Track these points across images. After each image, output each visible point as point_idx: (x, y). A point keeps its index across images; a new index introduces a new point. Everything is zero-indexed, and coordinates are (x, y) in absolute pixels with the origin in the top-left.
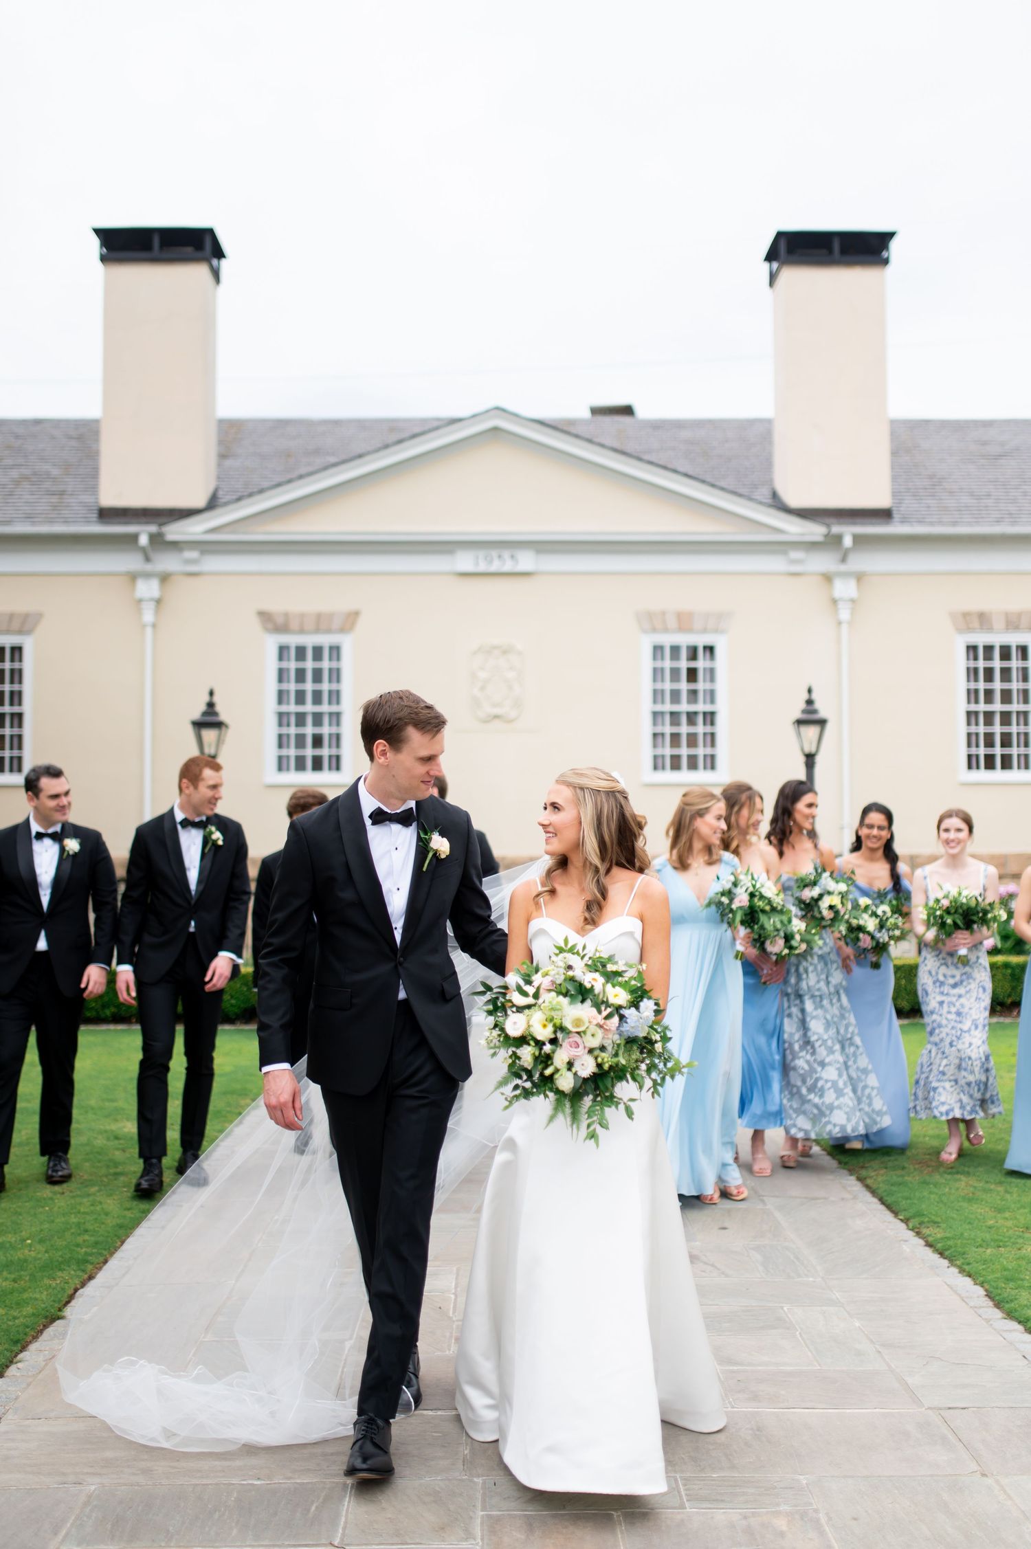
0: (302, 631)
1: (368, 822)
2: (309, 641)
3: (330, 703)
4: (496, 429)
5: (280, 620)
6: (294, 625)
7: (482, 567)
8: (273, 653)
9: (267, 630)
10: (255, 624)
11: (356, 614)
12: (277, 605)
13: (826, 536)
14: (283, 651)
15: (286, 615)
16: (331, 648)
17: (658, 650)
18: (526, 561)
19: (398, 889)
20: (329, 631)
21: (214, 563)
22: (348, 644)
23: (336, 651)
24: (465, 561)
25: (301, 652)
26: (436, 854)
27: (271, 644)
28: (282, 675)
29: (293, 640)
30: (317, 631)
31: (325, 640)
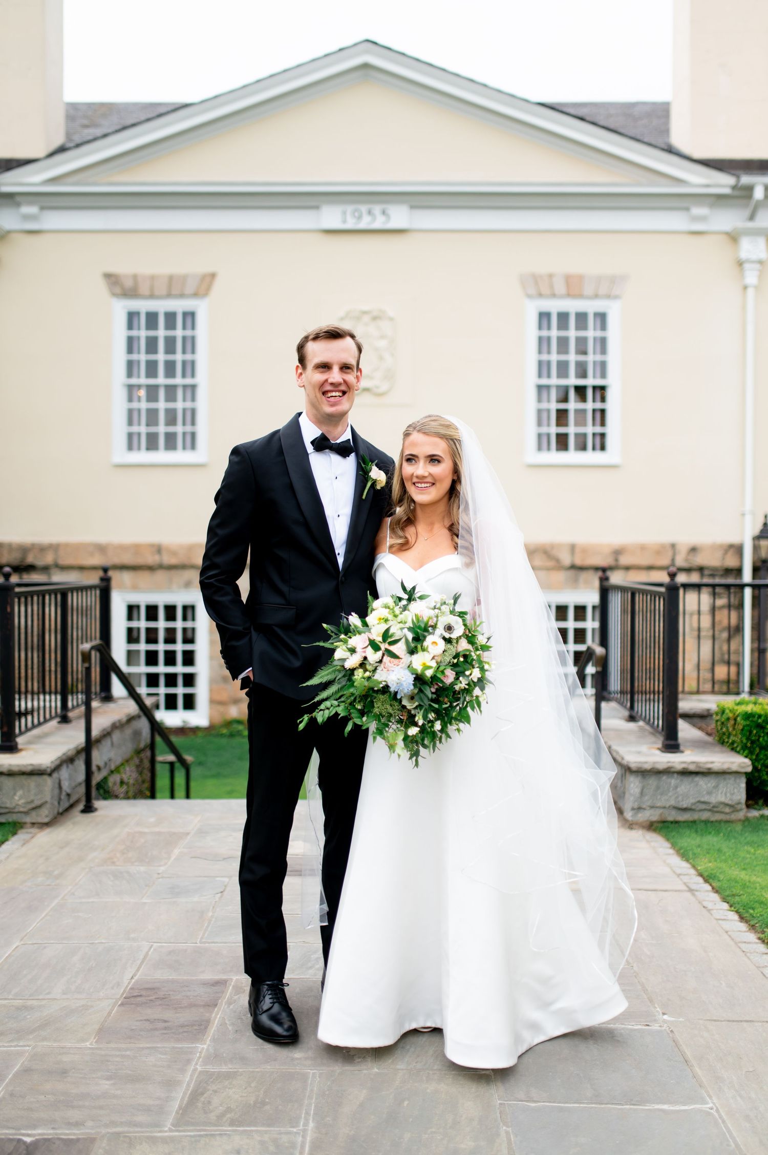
0: (152, 296)
1: (310, 448)
2: (161, 306)
3: (184, 376)
4: (366, 66)
5: (129, 283)
6: (144, 289)
7: (350, 224)
8: (121, 320)
9: (114, 295)
10: (102, 287)
11: (213, 276)
12: (123, 268)
13: (734, 188)
14: (132, 317)
15: (135, 277)
16: (185, 314)
17: (544, 317)
18: (399, 216)
19: (339, 516)
20: (182, 296)
21: (54, 220)
22: (202, 308)
23: (189, 317)
24: (331, 217)
25: (152, 319)
26: (374, 483)
27: (120, 309)
28: (131, 344)
29: (143, 306)
30: (169, 296)
31: (178, 306)
